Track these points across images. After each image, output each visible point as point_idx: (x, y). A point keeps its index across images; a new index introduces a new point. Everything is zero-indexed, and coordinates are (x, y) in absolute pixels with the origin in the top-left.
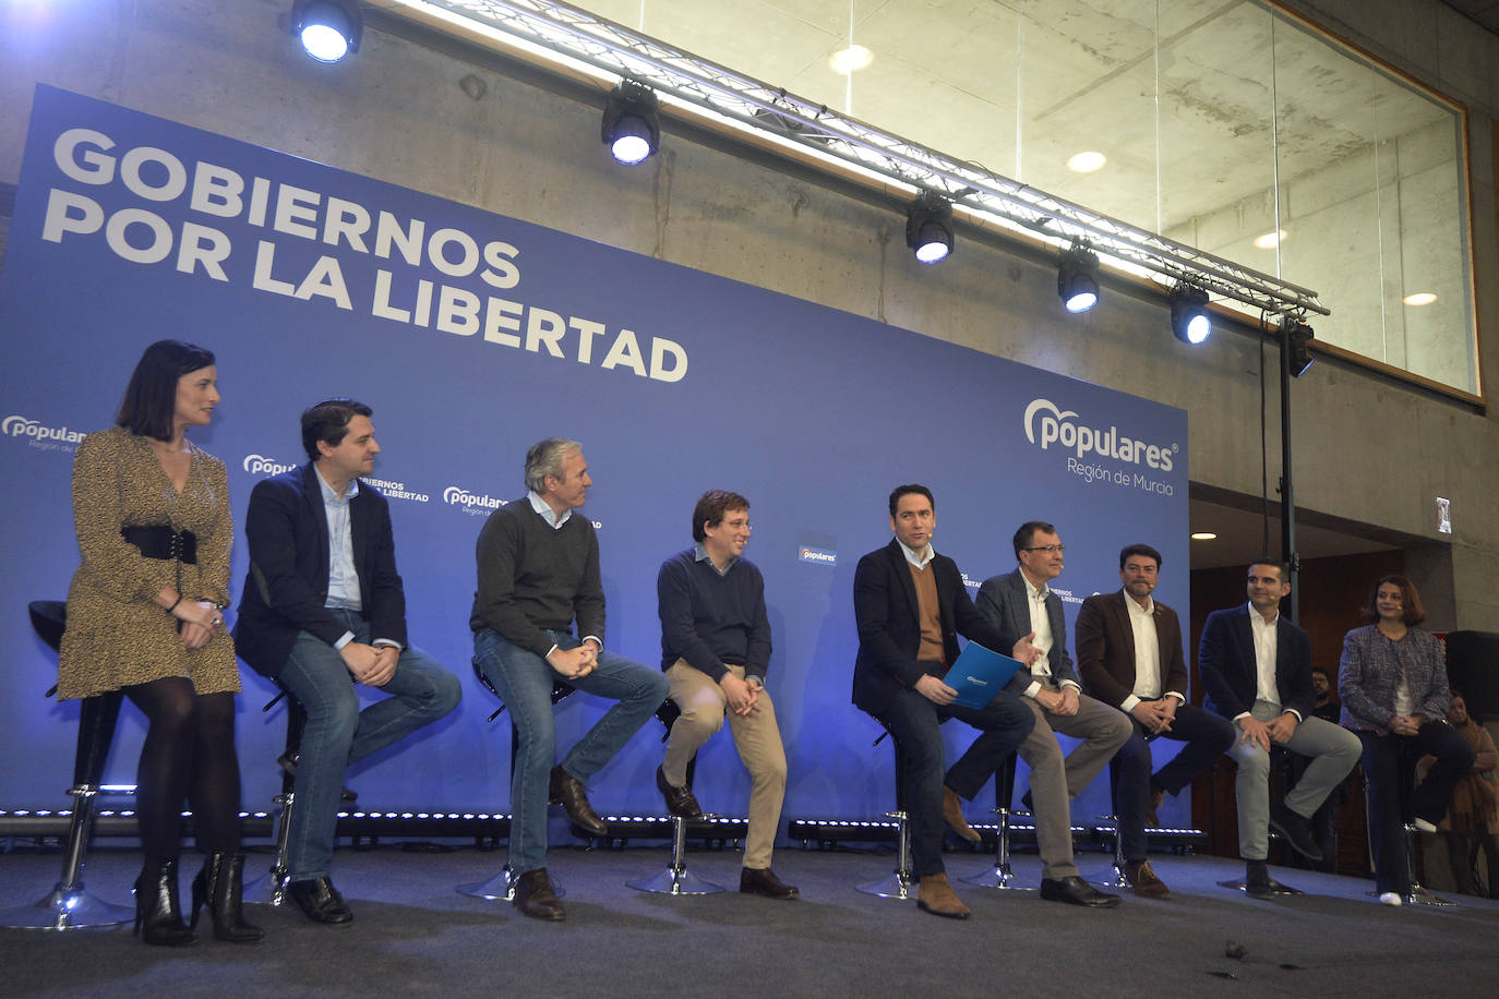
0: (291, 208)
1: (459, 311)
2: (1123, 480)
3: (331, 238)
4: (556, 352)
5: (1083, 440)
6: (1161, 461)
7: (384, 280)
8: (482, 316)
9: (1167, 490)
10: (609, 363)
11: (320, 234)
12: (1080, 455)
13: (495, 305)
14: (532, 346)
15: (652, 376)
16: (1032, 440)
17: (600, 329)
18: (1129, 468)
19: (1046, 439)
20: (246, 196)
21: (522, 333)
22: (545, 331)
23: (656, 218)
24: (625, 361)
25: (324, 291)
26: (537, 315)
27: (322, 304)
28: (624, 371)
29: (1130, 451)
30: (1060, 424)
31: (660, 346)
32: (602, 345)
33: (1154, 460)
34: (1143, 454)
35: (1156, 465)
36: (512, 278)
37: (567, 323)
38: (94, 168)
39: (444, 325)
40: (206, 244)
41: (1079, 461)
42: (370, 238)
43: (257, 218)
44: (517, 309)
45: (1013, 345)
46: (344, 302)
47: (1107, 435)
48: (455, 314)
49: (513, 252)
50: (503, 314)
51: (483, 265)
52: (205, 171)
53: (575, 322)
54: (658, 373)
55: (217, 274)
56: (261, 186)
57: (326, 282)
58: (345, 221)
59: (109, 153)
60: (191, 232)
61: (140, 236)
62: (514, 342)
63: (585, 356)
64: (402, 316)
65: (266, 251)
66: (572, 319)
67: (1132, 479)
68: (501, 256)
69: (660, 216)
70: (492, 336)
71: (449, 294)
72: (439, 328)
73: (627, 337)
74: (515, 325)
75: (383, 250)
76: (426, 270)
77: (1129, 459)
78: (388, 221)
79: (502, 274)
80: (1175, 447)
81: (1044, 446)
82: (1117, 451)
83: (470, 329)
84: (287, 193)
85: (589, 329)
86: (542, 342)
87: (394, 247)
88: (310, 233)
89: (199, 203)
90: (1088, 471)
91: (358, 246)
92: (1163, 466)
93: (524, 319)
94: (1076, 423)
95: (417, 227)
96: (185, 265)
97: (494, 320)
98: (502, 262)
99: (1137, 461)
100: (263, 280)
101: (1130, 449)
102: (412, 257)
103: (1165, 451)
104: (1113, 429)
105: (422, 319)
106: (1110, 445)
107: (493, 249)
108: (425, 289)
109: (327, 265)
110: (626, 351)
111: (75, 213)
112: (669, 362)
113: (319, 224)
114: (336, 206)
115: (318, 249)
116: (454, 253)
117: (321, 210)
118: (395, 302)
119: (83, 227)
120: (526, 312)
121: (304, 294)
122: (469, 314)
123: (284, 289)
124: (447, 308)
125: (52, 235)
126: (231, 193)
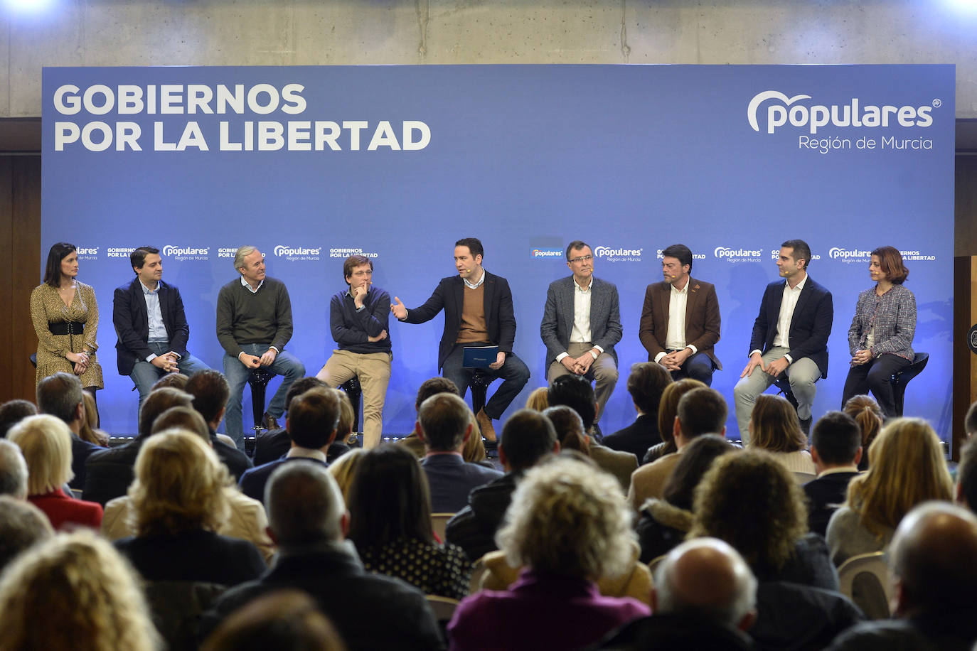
0: (168, 98)
1: (271, 136)
2: (867, 144)
3: (192, 110)
4: (335, 147)
5: (815, 117)
6: (918, 118)
7: (224, 127)
8: (285, 135)
9: (927, 145)
10: (373, 146)
11: (186, 110)
12: (813, 131)
13: (293, 126)
14: (319, 147)
15: (404, 149)
16: (756, 128)
17: (364, 125)
18: (877, 132)
19: (772, 125)
20: (144, 99)
21: (312, 140)
22: (327, 135)
23: (419, 21)
24: (384, 142)
25: (192, 143)
26: (320, 126)
27: (192, 150)
28: (384, 150)
29: (877, 116)
30: (788, 108)
31: (408, 126)
32: (366, 136)
33: (907, 120)
34: (893, 117)
35: (912, 124)
36: (302, 105)
37: (341, 126)
38: (71, 105)
39: (263, 146)
40: (129, 132)
41: (812, 137)
42: (213, 104)
43: (152, 110)
44: (307, 125)
45: (771, 35)
46: (204, 147)
47: (847, 108)
48: (268, 138)
49: (300, 88)
50: (299, 130)
51: (282, 102)
52: (123, 89)
53: (346, 125)
54: (409, 145)
55: (136, 147)
56: (152, 89)
57: (193, 137)
58: (199, 97)
59: (77, 95)
60: (121, 126)
61: (97, 136)
62: (307, 147)
63: (355, 145)
64: (237, 147)
65: (159, 127)
66: (344, 122)
67: (879, 141)
68: (293, 93)
69: (421, 20)
70: (293, 146)
71: (263, 126)
72: (259, 149)
73: (384, 126)
74: (307, 136)
75: (221, 109)
76: (249, 115)
77: (876, 123)
78: (222, 90)
79: (294, 104)
80: (937, 102)
81: (771, 130)
82: (860, 119)
83: (279, 145)
84: (166, 89)
85: (356, 127)
86: (325, 143)
87: (228, 105)
88: (180, 110)
89: (123, 110)
90: (824, 144)
91: (207, 110)
92: (920, 123)
93: (312, 131)
94: (808, 104)
95: (240, 89)
96: (120, 147)
97: (293, 136)
98: (294, 97)
99: (885, 124)
100: (160, 145)
101: (876, 115)
102: (239, 109)
103: (921, 110)
104: (855, 102)
105: (249, 146)
106: (851, 116)
107: (287, 90)
108: (249, 126)
109: (192, 127)
110: (384, 136)
111: (67, 133)
112: (417, 135)
113: (184, 104)
114: (193, 89)
115: (186, 118)
116: (263, 99)
117: (185, 94)
118: (232, 139)
119: (72, 139)
120: (313, 126)
121: (182, 147)
122: (277, 135)
123: (171, 147)
124: (263, 136)
125: (59, 147)
126: (137, 99)
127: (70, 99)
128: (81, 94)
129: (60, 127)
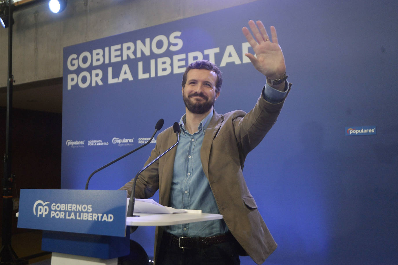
0: (114, 53)
1: (164, 66)
3: (125, 58)
7: (140, 64)
8: (172, 65)
10: (223, 64)
11: (122, 58)
13: (176, 58)
15: (243, 63)
17: (217, 50)
20: (104, 56)
24: (230, 60)
25: (125, 77)
26: (191, 55)
27: (125, 81)
28: (230, 65)
31: (245, 46)
32: (219, 57)
36: (180, 44)
37: (203, 53)
39: (161, 73)
40: (97, 75)
42: (135, 53)
43: (107, 61)
44: (183, 56)
46: (131, 78)
48: (163, 68)
49: (178, 34)
50: (179, 60)
51: (170, 44)
52: (95, 52)
54: (246, 59)
55: (100, 83)
57: (126, 74)
58: (128, 50)
59: (76, 59)
60: (94, 72)
61: (84, 80)
64: (147, 76)
65: (110, 70)
66: (205, 51)
68: (176, 37)
70: (176, 71)
71: (160, 60)
72: (158, 75)
73: (230, 49)
74: (184, 63)
75: (139, 55)
76: (154, 56)
78: (139, 43)
79: (176, 45)
83: (168, 71)
84: (113, 48)
85: (212, 52)
87: (142, 52)
88: (119, 59)
89: (95, 64)
91: (132, 57)
93: (186, 59)
95: (148, 41)
96: (94, 84)
97: (176, 64)
98: (176, 40)
100: (111, 81)
102: (147, 53)
105: (153, 75)
107: (172, 36)
108: (153, 62)
109: (125, 67)
110: (230, 55)
111: (73, 80)
113: (121, 55)
114: (125, 45)
115: (122, 63)
117: (121, 50)
118: (144, 72)
119: (74, 83)
120: (187, 56)
121: (120, 80)
122: (167, 66)
123: (115, 81)
124: (160, 67)
125: (69, 88)
126: (100, 57)
127: (74, 62)
128: (78, 58)
129: (70, 77)
